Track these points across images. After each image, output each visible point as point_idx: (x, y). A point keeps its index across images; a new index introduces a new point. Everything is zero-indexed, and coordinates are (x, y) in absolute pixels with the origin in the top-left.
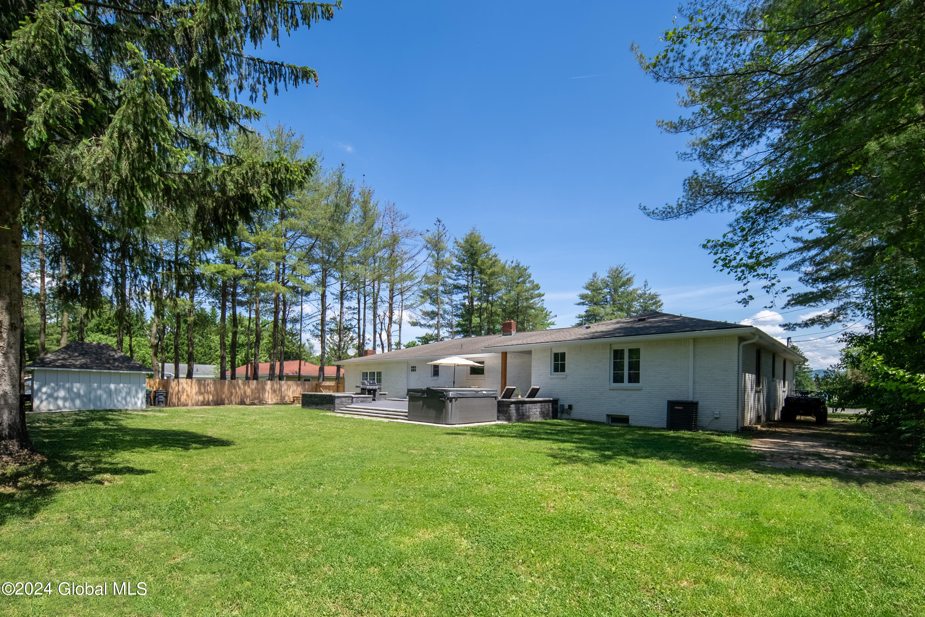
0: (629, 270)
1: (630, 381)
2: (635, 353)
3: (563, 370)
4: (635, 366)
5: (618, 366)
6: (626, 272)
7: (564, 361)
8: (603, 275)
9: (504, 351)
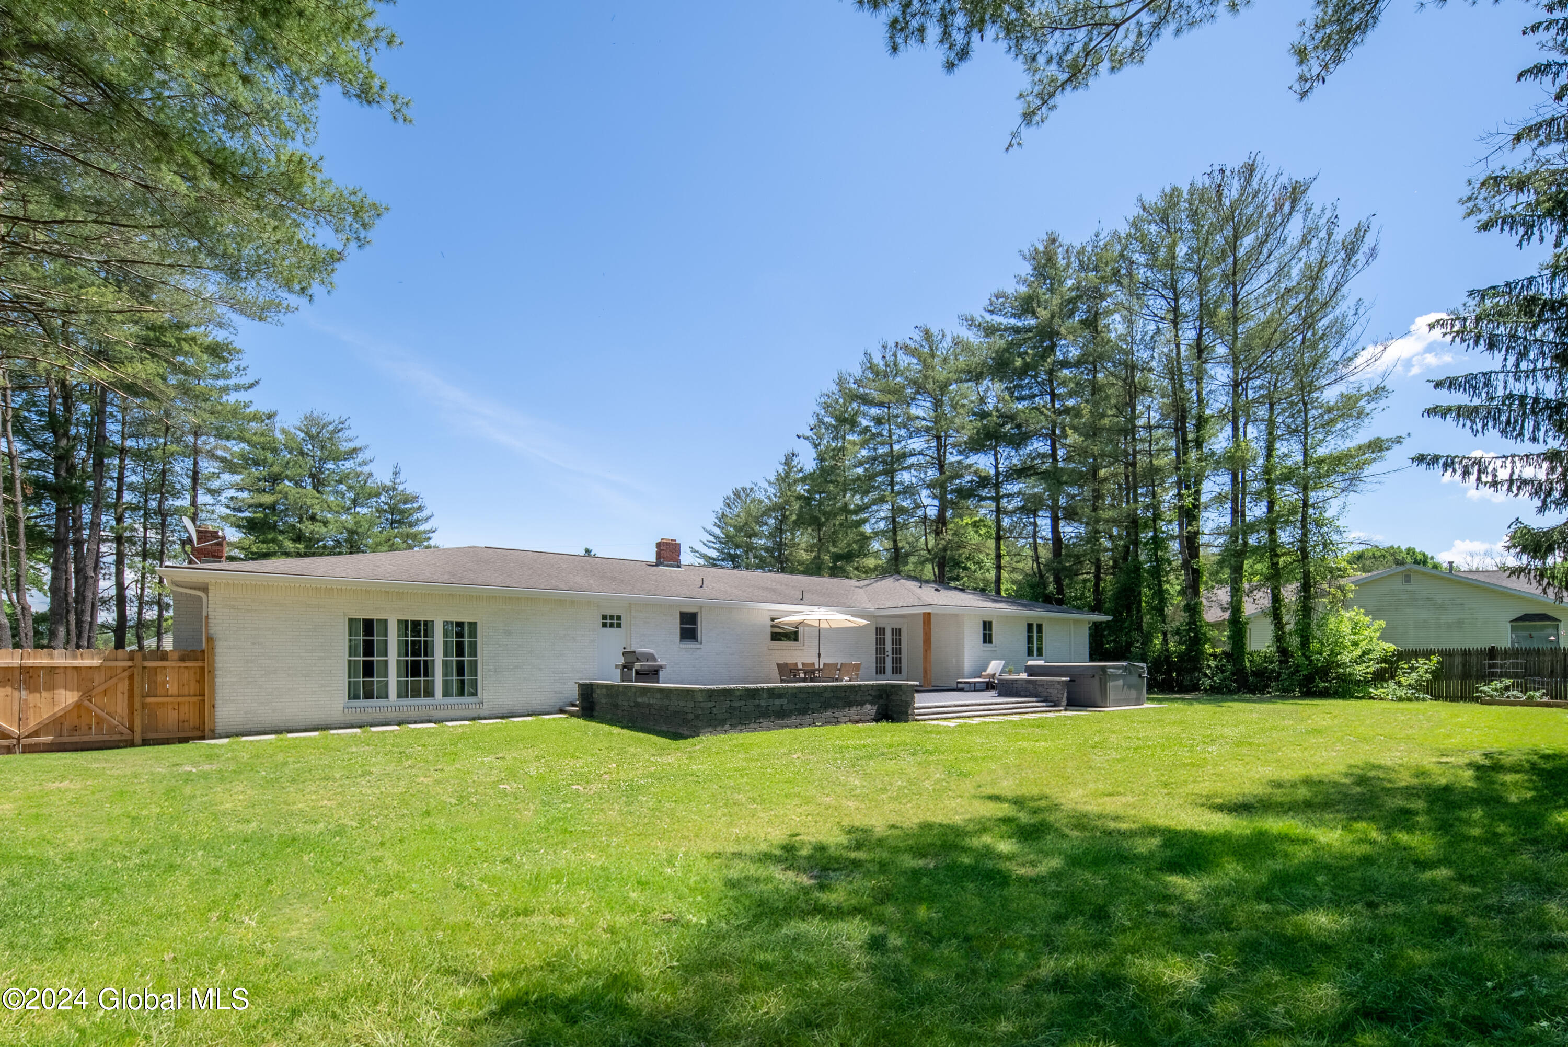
1: (1038, 655)
2: (1039, 628)
3: (990, 641)
4: (1039, 640)
5: (1029, 640)
7: (991, 631)
9: (928, 611)
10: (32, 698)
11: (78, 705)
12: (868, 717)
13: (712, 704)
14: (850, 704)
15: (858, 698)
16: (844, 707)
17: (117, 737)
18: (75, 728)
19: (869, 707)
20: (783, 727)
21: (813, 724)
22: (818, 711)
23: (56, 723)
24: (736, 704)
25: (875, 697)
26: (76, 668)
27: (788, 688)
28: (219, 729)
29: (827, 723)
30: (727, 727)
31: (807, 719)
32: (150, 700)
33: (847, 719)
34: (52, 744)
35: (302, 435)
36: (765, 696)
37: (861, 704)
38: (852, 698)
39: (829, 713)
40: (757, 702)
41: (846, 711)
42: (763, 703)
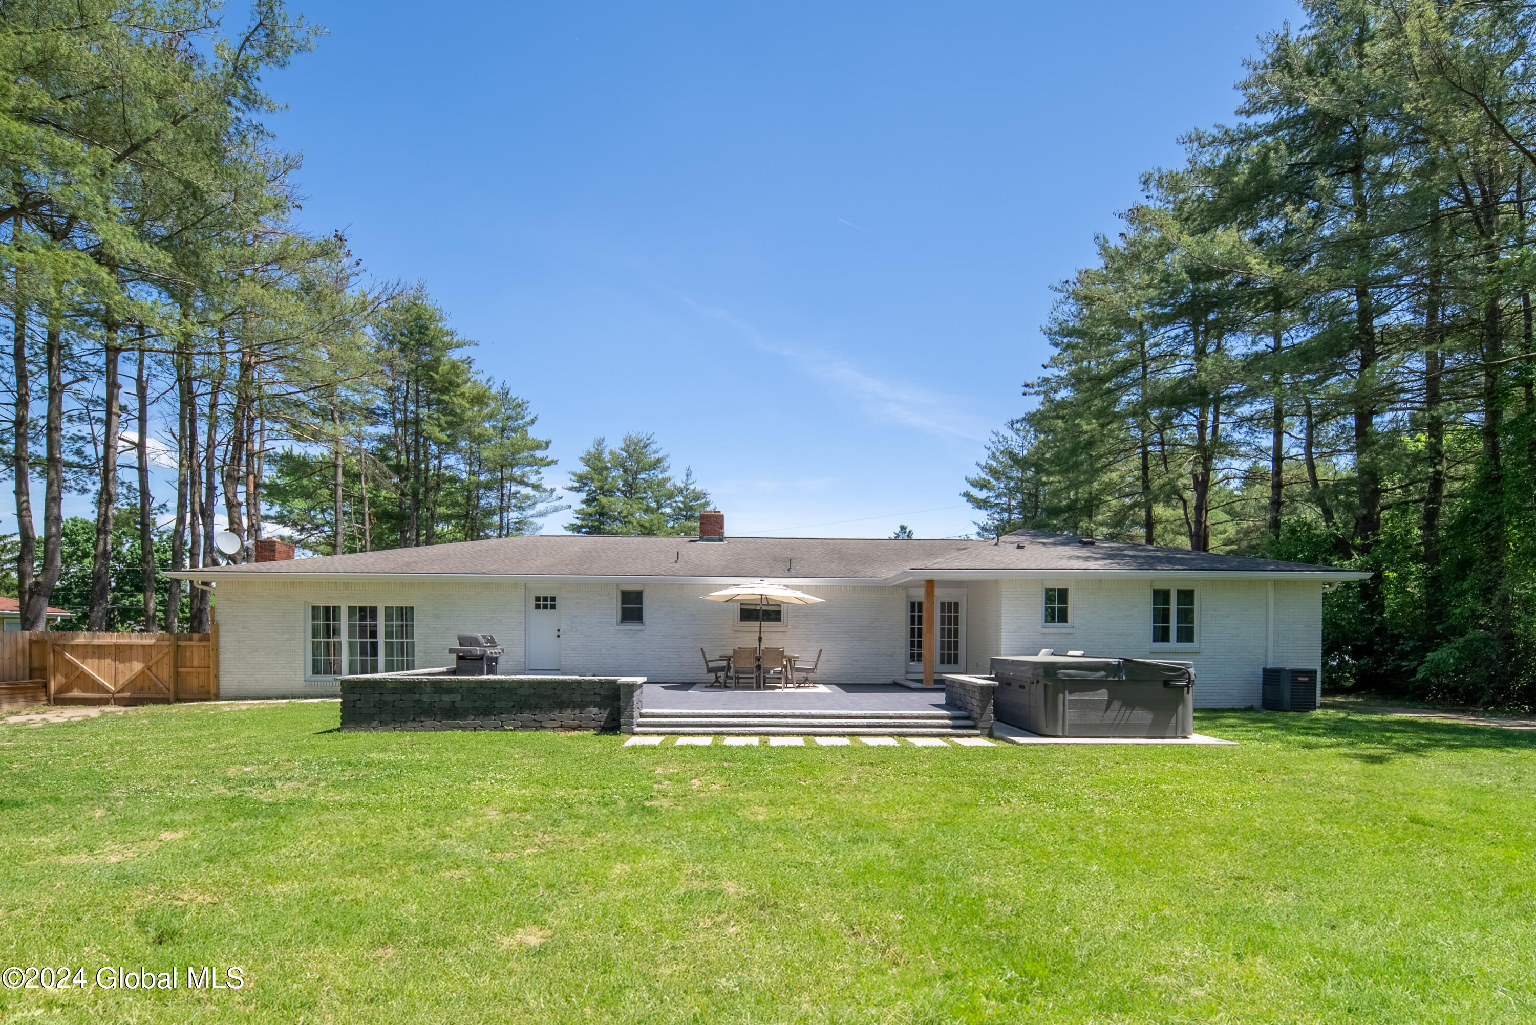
0: (660, 447)
1: (1179, 640)
2: (1187, 596)
3: (1063, 618)
4: (1186, 616)
5: (1161, 616)
6: (653, 447)
7: (1066, 603)
8: (614, 445)
9: (929, 578)
10: (121, 666)
11: (142, 672)
12: (593, 724)
13: (356, 696)
14: (561, 706)
15: (577, 698)
16: (551, 709)
17: (162, 696)
18: (142, 689)
19: (595, 710)
20: (452, 728)
21: (501, 728)
22: (509, 712)
23: (131, 684)
24: (388, 698)
25: (606, 697)
26: (143, 646)
27: (461, 682)
28: (222, 693)
29: (524, 727)
30: (375, 724)
31: (493, 720)
32: (181, 670)
33: (555, 724)
34: (130, 699)
35: (625, 454)
36: (428, 690)
37: (582, 706)
38: (565, 697)
39: (527, 716)
40: (417, 696)
41: (555, 714)
42: (425, 698)
